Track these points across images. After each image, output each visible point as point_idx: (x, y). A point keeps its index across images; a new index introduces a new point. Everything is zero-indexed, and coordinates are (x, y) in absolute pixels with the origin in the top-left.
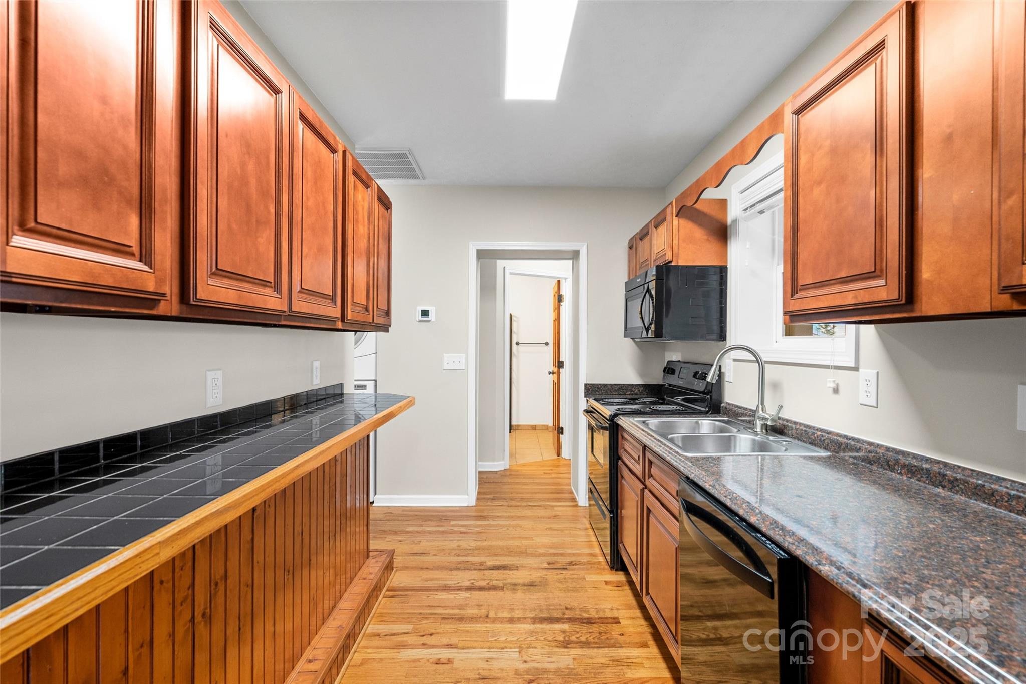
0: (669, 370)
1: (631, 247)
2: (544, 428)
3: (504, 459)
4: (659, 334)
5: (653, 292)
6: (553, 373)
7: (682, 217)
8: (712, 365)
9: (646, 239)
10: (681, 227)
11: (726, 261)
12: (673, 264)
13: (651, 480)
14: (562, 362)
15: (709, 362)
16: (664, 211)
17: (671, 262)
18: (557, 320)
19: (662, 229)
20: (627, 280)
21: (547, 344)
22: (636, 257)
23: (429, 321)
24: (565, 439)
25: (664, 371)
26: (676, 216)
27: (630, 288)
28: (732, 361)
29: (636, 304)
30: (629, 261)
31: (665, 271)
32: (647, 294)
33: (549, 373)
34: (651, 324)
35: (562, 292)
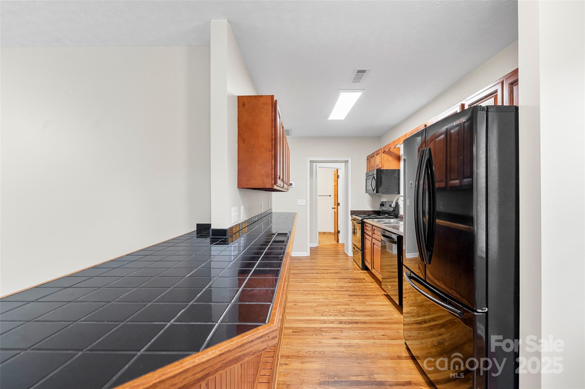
0: (382, 205)
1: (368, 160)
2: (329, 233)
3: (316, 242)
4: (377, 192)
5: (375, 178)
6: (334, 208)
7: (385, 153)
8: (393, 202)
9: (373, 158)
10: (384, 157)
11: (400, 168)
12: (382, 169)
13: (374, 235)
14: (339, 203)
15: (392, 201)
16: (379, 150)
17: (381, 168)
18: (336, 186)
19: (378, 156)
20: (366, 172)
21: (330, 196)
22: (370, 164)
23: (292, 187)
24: (340, 235)
25: (380, 205)
26: (383, 153)
27: (368, 175)
28: (401, 201)
29: (369, 182)
30: (367, 165)
31: (380, 172)
32: (374, 179)
33: (333, 209)
34: (375, 189)
35: (339, 174)
